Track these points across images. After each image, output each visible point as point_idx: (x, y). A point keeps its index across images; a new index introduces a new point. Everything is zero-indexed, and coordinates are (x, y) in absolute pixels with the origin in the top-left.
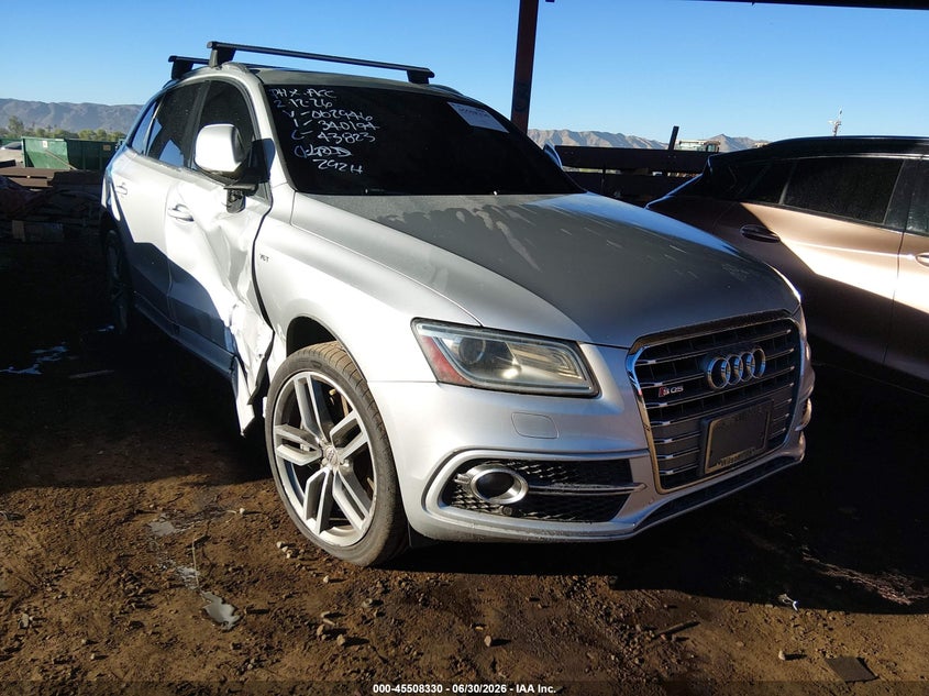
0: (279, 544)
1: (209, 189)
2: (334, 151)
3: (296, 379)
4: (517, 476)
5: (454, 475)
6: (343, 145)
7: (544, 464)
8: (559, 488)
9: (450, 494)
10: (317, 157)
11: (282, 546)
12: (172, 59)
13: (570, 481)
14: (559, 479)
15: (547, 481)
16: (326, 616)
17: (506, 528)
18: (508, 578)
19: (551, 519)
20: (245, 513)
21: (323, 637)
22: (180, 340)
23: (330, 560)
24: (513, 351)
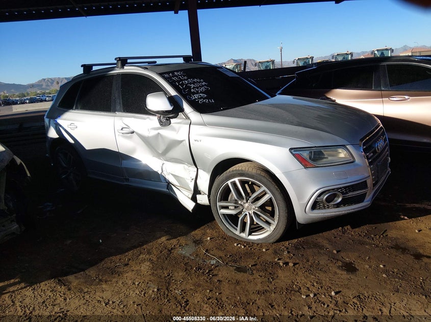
0: (235, 245)
1: (144, 119)
2: (200, 95)
3: (229, 182)
4: (339, 193)
5: (317, 199)
6: (201, 92)
7: (345, 188)
8: (350, 194)
9: (314, 206)
10: (196, 99)
11: (237, 245)
12: (82, 66)
13: (353, 191)
14: (350, 191)
15: (347, 193)
16: (278, 260)
17: (335, 212)
18: (321, 234)
19: (348, 206)
20: (210, 239)
21: (284, 266)
22: (130, 184)
23: (258, 245)
24: (325, 153)
